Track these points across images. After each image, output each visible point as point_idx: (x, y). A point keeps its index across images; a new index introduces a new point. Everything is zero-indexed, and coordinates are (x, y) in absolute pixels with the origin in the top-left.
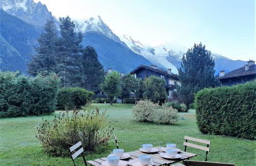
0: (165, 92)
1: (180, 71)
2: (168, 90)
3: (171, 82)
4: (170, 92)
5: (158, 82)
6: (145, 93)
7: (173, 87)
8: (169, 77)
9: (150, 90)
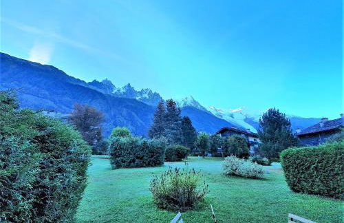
0: (247, 148)
1: (259, 131)
2: (249, 146)
3: (251, 139)
4: (251, 147)
5: (240, 139)
6: (230, 148)
7: (253, 144)
8: (248, 135)
9: (234, 146)
